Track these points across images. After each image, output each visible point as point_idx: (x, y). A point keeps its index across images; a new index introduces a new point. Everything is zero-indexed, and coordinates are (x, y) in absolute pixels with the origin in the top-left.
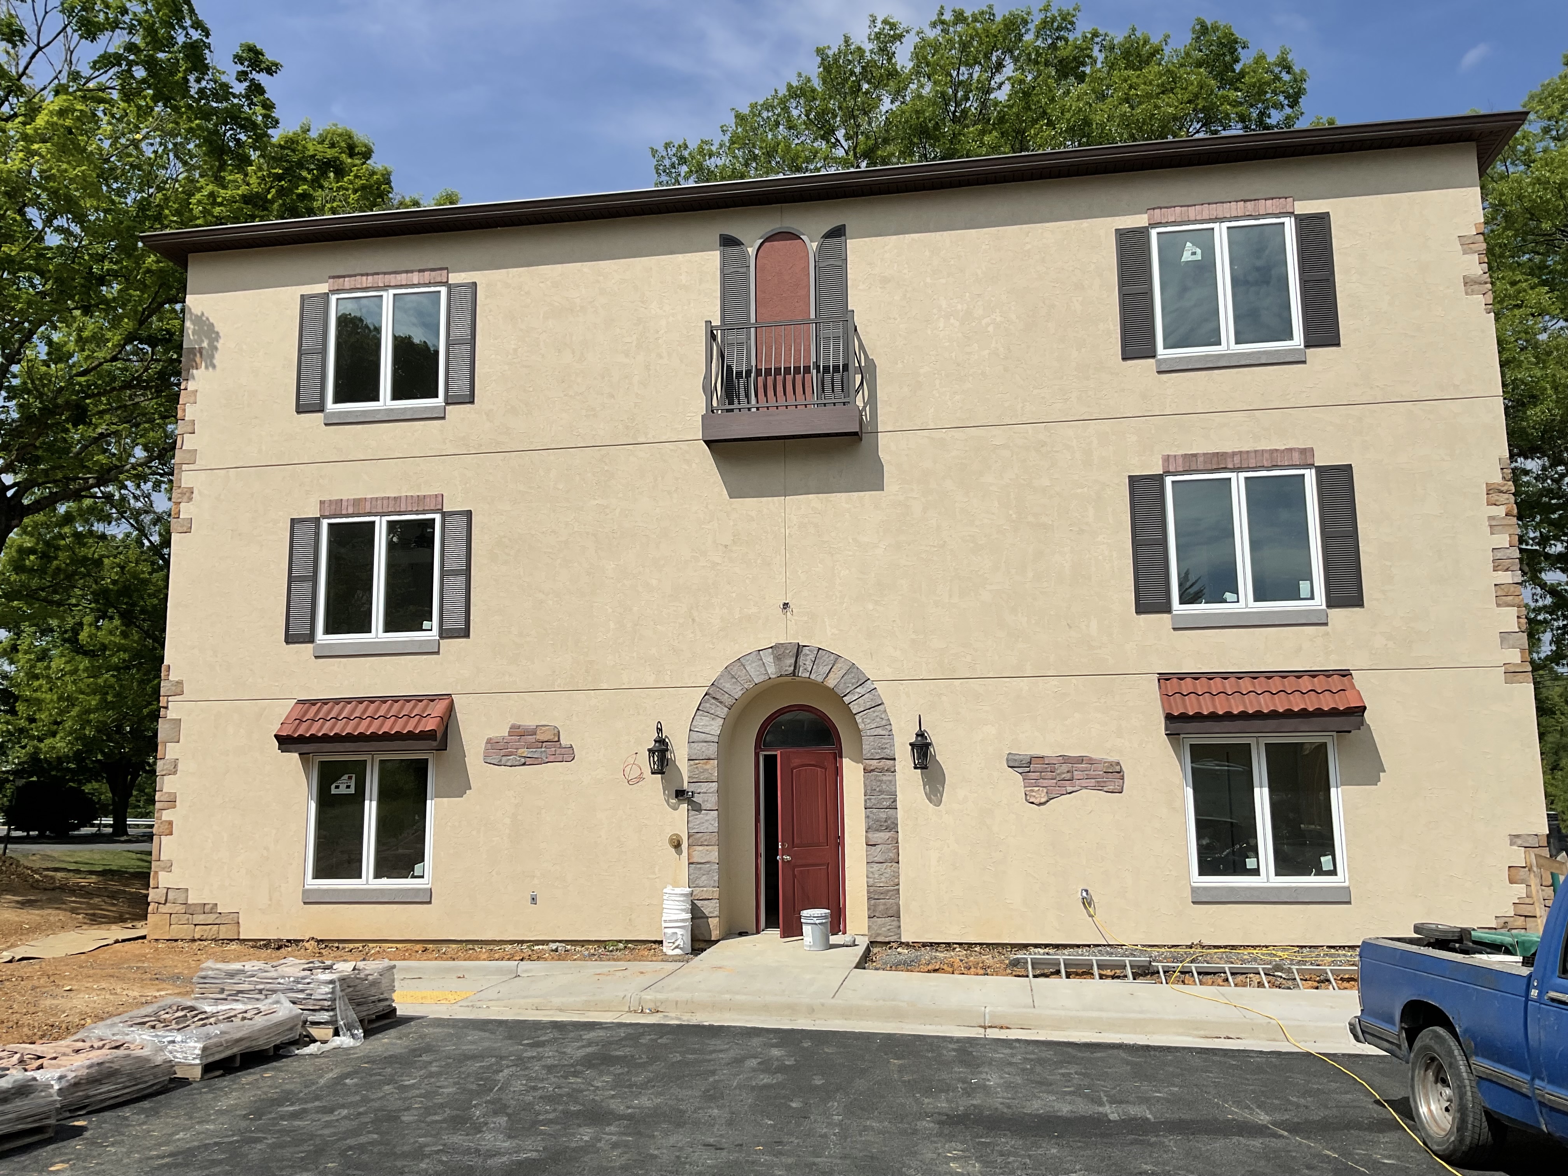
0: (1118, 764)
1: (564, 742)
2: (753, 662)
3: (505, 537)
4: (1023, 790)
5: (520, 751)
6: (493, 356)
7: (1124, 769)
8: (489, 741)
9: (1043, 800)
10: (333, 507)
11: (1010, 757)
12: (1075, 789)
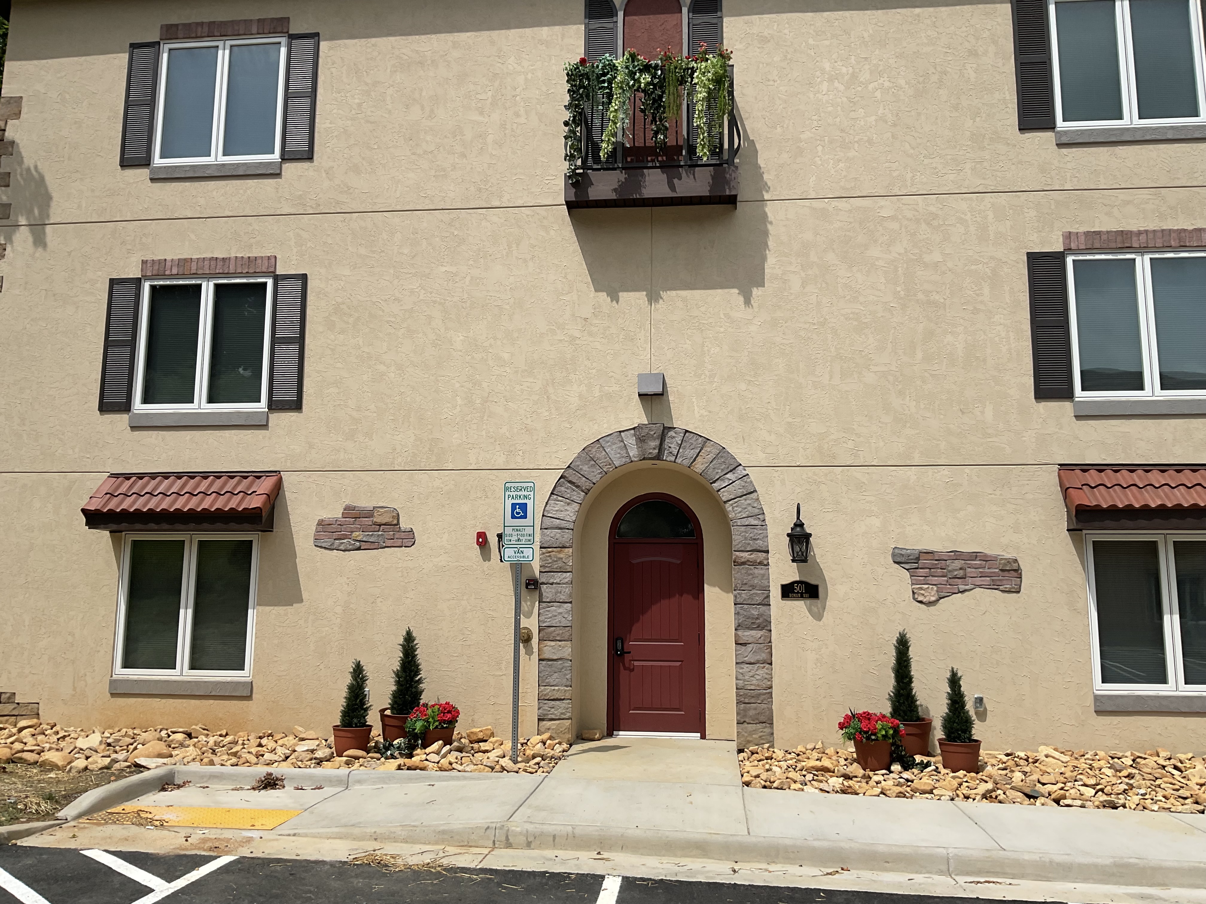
0: (1016, 561)
1: (404, 524)
2: (615, 444)
3: (344, 304)
4: (910, 588)
5: (355, 534)
6: (335, 111)
7: (1022, 567)
8: (320, 523)
9: (933, 599)
10: (156, 267)
11: (896, 551)
12: (967, 587)
